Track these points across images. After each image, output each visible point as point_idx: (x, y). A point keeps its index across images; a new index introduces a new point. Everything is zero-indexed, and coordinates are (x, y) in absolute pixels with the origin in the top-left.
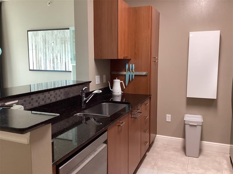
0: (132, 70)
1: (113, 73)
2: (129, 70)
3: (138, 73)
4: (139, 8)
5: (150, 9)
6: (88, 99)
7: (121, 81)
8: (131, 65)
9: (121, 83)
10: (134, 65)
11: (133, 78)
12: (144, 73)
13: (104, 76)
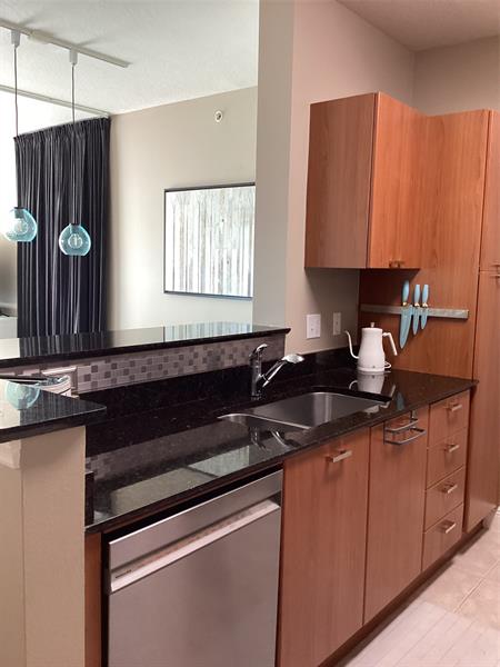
0: (421, 302)
1: (365, 308)
2: (411, 300)
3: (438, 312)
4: (451, 116)
5: (484, 117)
6: (267, 377)
7: (385, 334)
8: (418, 286)
9: (386, 341)
10: (426, 287)
11: (423, 324)
12: (460, 313)
13: (337, 318)
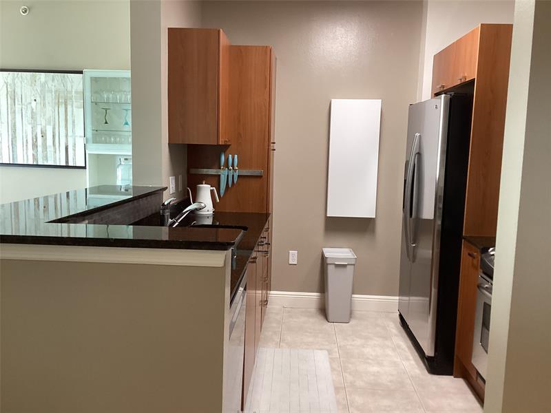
0: (233, 166)
1: (193, 171)
2: (227, 165)
3: (245, 172)
4: (246, 47)
5: (267, 52)
6: (177, 221)
7: (212, 188)
8: (230, 156)
9: (212, 192)
10: (236, 156)
11: (235, 181)
12: (257, 172)
13: (180, 177)
